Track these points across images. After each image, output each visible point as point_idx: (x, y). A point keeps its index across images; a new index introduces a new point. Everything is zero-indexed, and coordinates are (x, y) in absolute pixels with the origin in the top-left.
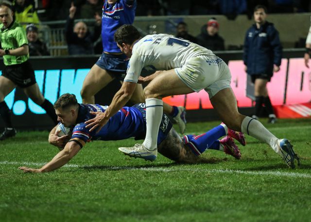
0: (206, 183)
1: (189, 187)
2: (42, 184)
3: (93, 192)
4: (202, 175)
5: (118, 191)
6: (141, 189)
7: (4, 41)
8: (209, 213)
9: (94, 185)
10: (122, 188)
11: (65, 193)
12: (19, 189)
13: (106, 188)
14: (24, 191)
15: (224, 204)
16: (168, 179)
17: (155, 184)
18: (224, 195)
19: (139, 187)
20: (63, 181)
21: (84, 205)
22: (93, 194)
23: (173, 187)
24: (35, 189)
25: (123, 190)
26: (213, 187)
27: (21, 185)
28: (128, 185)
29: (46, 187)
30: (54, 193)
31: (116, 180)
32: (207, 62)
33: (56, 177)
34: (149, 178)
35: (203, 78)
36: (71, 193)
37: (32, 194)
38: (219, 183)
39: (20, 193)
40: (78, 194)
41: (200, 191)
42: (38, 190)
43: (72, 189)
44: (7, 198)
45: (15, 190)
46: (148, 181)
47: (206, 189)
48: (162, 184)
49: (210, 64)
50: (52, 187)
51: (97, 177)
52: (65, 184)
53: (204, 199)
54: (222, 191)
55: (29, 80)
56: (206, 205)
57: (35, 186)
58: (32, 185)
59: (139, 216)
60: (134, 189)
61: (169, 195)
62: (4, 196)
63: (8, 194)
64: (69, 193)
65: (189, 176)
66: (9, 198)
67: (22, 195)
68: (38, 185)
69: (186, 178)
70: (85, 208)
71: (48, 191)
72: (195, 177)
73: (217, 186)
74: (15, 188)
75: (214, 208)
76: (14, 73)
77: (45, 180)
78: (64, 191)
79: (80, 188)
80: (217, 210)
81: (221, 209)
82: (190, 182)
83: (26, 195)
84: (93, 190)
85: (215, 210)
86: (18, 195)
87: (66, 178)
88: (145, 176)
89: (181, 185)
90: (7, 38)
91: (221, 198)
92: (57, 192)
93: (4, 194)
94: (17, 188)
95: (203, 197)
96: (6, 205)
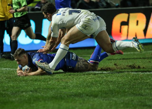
0: (139, 80)
1: (130, 82)
2: (50, 81)
3: (77, 85)
4: (137, 76)
5: (91, 85)
6: (104, 84)
7: (14, 4)
8: (142, 96)
9: (78, 82)
10: (93, 83)
11: (63, 86)
12: (38, 84)
13: (85, 83)
14: (40, 85)
15: (149, 91)
16: (119, 78)
17: (111, 81)
18: (149, 86)
19: (103, 82)
20: (61, 79)
21: (73, 93)
22: (77, 86)
23: (121, 82)
24: (46, 84)
25: (94, 84)
26: (143, 82)
27: (39, 81)
28: (97, 81)
29: (52, 83)
30: (56, 86)
31: (90, 78)
32: (93, 20)
33: (58, 77)
34: (108, 77)
35: (92, 29)
36: (65, 86)
37: (44, 87)
38: (147, 80)
39: (38, 86)
40: (69, 86)
41: (136, 84)
42: (48, 84)
43: (66, 84)
44: (31, 89)
45: (35, 84)
46: (108, 79)
47: (140, 83)
48: (115, 81)
49: (95, 21)
50: (55, 83)
51: (80, 77)
52: (62, 81)
53: (139, 89)
54: (148, 84)
55: (27, 25)
56: (139, 92)
57: (46, 82)
58: (44, 82)
59: (103, 99)
60: (100, 84)
61: (119, 87)
62: (30, 87)
63: (32, 87)
64: (64, 86)
65: (130, 76)
66: (32, 89)
67: (39, 87)
68: (47, 81)
69: (128, 77)
70: (73, 94)
71: (53, 85)
72: (133, 76)
73: (146, 82)
74: (35, 83)
75: (144, 93)
76: (19, 21)
77: (52, 78)
78: (62, 85)
79: (70, 83)
80: (146, 95)
81: (148, 94)
82: (131, 80)
83: (41, 87)
84: (77, 84)
85: (145, 95)
86: (37, 87)
87: (63, 78)
88: (106, 76)
89: (125, 81)
90: (15, 2)
91: (148, 88)
92: (58, 85)
93: (29, 86)
94: (36, 83)
95: (138, 88)
96: (31, 93)
